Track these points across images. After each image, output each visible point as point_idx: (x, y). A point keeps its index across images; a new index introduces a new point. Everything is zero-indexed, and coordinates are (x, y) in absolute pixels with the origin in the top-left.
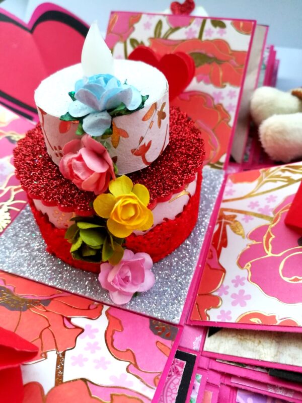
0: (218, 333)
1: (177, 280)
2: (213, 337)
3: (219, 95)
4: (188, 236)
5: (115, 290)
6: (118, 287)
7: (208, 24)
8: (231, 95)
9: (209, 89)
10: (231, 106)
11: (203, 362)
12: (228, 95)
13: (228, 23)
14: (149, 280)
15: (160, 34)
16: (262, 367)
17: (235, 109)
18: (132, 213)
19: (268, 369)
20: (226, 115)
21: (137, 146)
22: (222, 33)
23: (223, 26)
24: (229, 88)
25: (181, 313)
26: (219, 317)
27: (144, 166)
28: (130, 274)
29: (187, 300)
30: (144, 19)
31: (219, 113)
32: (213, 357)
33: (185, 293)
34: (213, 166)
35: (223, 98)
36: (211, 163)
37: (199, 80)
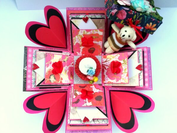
7: (94, 31)
8: (101, 43)
9: (96, 42)
15: (85, 33)
20: (100, 46)
22: (97, 32)
25: (101, 83)
34: (100, 55)
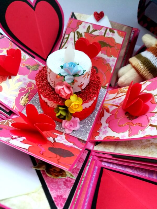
0: (98, 145)
1: (87, 127)
2: (96, 146)
3: (109, 60)
4: (92, 113)
5: (67, 128)
6: (69, 128)
7: (108, 31)
8: (113, 60)
9: (105, 57)
10: (112, 65)
11: (93, 153)
12: (112, 60)
13: (116, 31)
14: (78, 127)
15: (89, 31)
16: (110, 154)
17: (114, 66)
18: (77, 107)
19: (111, 154)
20: (110, 69)
21: (80, 85)
22: (113, 35)
23: (114, 32)
24: (113, 58)
25: (87, 138)
26: (98, 138)
27: (81, 90)
28: (72, 124)
29: (90, 133)
30: (83, 24)
31: (108, 67)
32: (96, 152)
33: (89, 132)
34: (103, 88)
35: (110, 61)
36: (103, 86)
37: (102, 53)
